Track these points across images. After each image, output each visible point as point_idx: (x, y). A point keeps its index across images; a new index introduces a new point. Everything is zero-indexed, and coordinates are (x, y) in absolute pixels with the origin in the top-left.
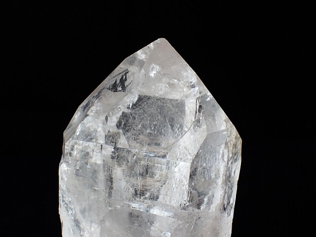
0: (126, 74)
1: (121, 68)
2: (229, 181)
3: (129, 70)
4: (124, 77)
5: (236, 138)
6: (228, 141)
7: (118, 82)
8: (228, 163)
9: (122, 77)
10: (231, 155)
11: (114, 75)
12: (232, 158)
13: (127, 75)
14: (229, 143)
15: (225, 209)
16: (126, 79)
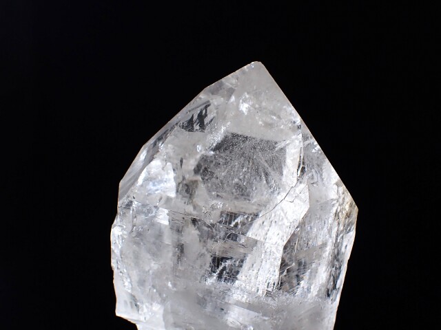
0: (206, 107)
1: (200, 98)
2: (338, 260)
3: (211, 101)
4: (204, 112)
5: (351, 205)
6: (338, 211)
7: (195, 117)
8: (337, 239)
9: (201, 112)
10: (341, 228)
11: (190, 109)
12: (342, 231)
13: (208, 108)
14: (340, 214)
15: (329, 295)
16: (206, 115)
